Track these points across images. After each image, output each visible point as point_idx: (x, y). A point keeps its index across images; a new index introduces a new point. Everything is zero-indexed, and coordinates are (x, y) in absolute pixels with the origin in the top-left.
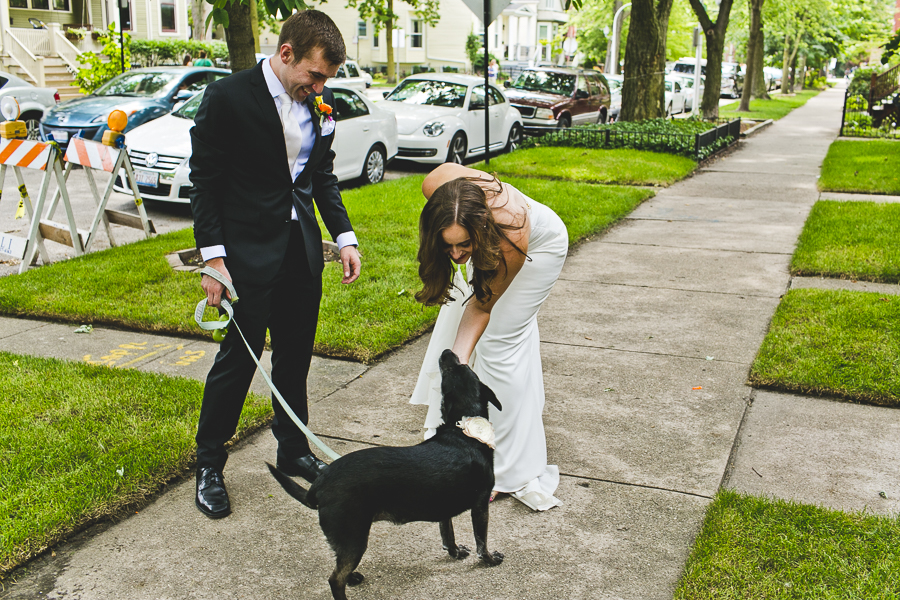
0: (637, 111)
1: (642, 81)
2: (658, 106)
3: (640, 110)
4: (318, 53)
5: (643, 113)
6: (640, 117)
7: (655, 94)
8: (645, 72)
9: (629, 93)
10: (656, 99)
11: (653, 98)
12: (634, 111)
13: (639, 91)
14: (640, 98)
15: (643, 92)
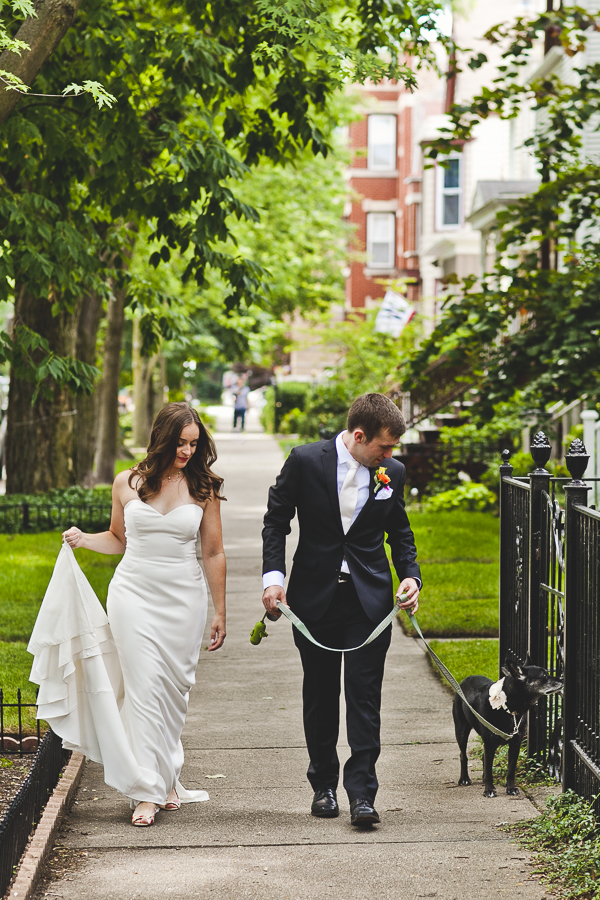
0: (37, 476)
1: (43, 427)
2: (70, 468)
3: (43, 475)
4: (385, 432)
5: (48, 479)
6: (43, 486)
7: (64, 449)
8: (47, 413)
9: (22, 448)
10: (67, 456)
11: (61, 455)
12: (32, 476)
13: (39, 444)
14: (41, 455)
15: (45, 445)
